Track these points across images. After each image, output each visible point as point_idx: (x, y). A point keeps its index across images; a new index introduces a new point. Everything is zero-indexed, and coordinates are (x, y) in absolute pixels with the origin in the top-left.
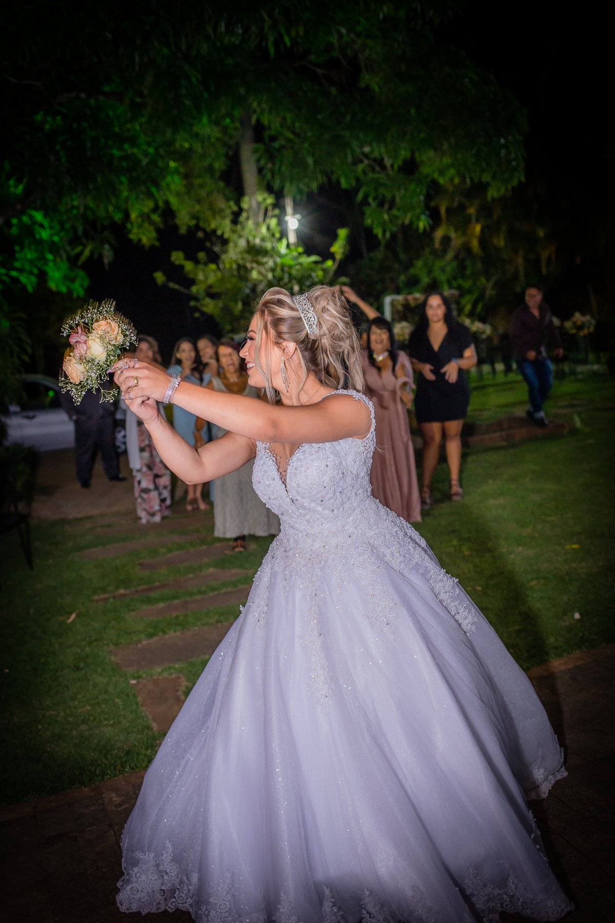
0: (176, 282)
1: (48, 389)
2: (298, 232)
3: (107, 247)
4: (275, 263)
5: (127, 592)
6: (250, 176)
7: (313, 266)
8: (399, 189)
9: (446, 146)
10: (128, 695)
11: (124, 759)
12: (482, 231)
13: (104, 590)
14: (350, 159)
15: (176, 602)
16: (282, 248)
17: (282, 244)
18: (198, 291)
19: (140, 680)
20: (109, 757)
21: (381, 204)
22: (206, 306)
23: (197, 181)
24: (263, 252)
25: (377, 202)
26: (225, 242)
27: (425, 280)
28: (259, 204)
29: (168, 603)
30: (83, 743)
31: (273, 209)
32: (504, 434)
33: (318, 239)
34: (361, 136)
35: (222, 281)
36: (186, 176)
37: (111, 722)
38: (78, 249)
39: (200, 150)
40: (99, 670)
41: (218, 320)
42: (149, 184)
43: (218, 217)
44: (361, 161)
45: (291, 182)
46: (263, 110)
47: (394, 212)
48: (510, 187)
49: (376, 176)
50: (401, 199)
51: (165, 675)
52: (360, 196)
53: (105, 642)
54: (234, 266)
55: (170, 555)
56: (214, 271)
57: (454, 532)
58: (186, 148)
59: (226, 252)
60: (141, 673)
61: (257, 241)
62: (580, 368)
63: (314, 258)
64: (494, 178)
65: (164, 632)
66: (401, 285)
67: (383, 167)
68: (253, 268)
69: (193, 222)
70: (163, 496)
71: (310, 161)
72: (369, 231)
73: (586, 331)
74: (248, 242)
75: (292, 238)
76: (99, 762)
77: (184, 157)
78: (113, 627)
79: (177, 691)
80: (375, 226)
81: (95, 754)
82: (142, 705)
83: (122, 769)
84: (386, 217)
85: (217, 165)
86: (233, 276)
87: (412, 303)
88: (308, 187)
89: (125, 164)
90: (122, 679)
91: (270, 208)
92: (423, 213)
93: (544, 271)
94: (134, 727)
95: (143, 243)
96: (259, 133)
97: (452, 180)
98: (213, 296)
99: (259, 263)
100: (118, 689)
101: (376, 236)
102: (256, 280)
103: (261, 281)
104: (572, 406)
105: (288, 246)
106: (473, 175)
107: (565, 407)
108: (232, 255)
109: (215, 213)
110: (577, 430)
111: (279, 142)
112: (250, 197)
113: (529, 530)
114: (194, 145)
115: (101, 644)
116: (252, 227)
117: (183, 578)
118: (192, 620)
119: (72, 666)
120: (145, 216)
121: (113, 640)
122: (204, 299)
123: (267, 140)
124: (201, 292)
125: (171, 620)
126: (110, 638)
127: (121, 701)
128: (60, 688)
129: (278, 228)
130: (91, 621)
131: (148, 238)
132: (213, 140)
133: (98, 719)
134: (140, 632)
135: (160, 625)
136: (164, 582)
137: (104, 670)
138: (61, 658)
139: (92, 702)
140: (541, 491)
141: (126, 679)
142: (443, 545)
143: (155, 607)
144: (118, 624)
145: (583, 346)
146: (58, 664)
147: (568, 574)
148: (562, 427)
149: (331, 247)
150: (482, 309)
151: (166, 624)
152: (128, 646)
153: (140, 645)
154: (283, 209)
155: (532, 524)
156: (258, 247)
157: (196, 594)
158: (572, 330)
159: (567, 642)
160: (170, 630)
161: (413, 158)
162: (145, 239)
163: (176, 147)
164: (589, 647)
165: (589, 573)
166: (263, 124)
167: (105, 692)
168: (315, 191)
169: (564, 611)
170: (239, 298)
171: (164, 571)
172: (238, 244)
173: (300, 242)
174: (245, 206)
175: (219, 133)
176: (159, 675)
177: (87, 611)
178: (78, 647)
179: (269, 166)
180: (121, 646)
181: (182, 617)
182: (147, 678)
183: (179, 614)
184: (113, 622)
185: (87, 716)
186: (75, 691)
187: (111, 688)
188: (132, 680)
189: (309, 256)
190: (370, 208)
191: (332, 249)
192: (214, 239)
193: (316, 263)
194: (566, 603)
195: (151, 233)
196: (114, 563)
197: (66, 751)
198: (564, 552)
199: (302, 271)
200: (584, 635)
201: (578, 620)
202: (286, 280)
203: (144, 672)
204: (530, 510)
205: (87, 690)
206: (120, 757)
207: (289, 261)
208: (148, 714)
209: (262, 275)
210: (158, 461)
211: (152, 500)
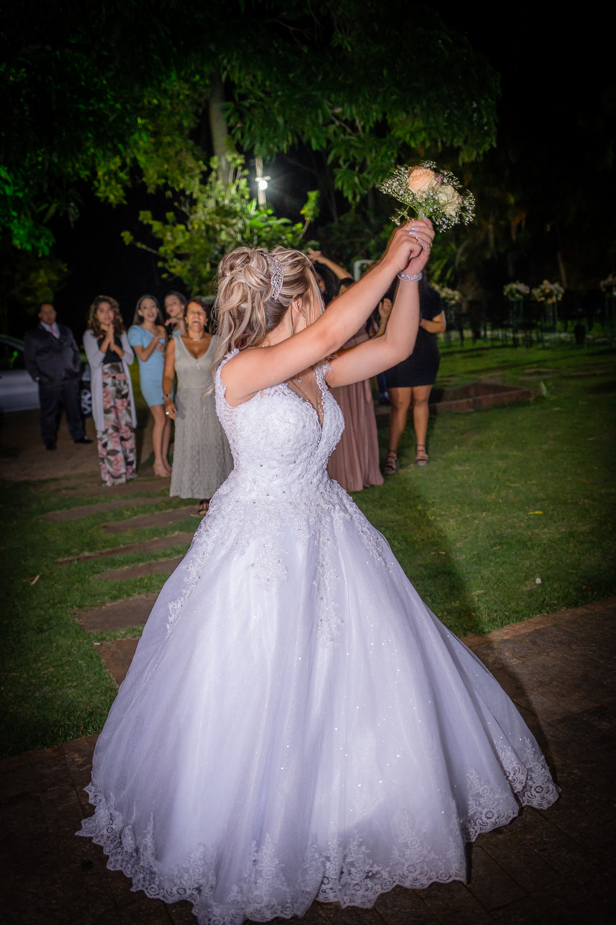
0: (143, 243)
1: (13, 349)
2: (267, 192)
3: (72, 204)
4: (244, 225)
5: (92, 554)
6: (220, 137)
7: (283, 228)
8: (371, 151)
9: (417, 110)
10: (91, 657)
11: (87, 721)
13: (68, 552)
14: (321, 120)
15: (141, 564)
16: (251, 209)
17: (252, 205)
18: (166, 251)
19: (104, 642)
20: (72, 718)
21: (352, 167)
22: (174, 267)
23: (168, 139)
24: (232, 213)
25: (347, 164)
26: (194, 202)
28: (228, 164)
29: (132, 565)
30: (46, 704)
31: (242, 170)
32: (471, 400)
33: (288, 200)
34: (333, 97)
35: (190, 242)
36: (155, 134)
37: (75, 684)
38: (43, 207)
39: (169, 107)
40: (63, 632)
41: (186, 282)
42: (116, 141)
43: (187, 177)
44: (333, 122)
45: (261, 144)
46: (233, 67)
47: (365, 174)
48: (481, 153)
49: (348, 137)
50: (372, 162)
51: (129, 637)
52: (331, 158)
53: (69, 604)
54: (203, 227)
55: (135, 518)
56: (183, 232)
57: (418, 497)
58: (154, 104)
59: (196, 212)
60: (104, 635)
61: (227, 202)
62: (547, 337)
63: (283, 220)
64: (465, 142)
65: (129, 595)
66: (371, 249)
67: (354, 129)
68: (222, 230)
69: (162, 181)
70: (130, 460)
71: (280, 120)
72: (339, 193)
73: (554, 299)
74: (217, 202)
75: (262, 200)
76: (62, 723)
78: (77, 589)
80: (345, 187)
81: (58, 715)
82: (106, 667)
83: (85, 730)
84: (356, 180)
85: (186, 123)
86: (202, 237)
88: (278, 148)
89: (91, 119)
90: (85, 641)
91: (240, 168)
93: (514, 237)
94: (98, 689)
95: (110, 201)
96: (229, 91)
97: (423, 143)
98: (180, 257)
99: (227, 224)
100: (82, 651)
101: (347, 198)
102: (225, 241)
103: (229, 242)
104: (538, 373)
105: (257, 208)
106: (444, 139)
108: (201, 215)
109: (183, 172)
110: (543, 397)
111: (249, 101)
112: (219, 157)
113: (493, 496)
114: (163, 101)
115: (64, 606)
116: (222, 187)
117: (147, 541)
118: (157, 583)
119: (35, 627)
120: (112, 174)
121: (77, 602)
122: (172, 260)
123: (237, 98)
124: (169, 252)
125: (136, 583)
126: (74, 600)
127: (85, 663)
128: (23, 650)
129: (248, 189)
130: (55, 583)
131: (115, 196)
132: (182, 97)
133: (61, 681)
134: (105, 594)
135: (125, 587)
136: (129, 545)
137: (68, 632)
138: (24, 620)
139: (55, 664)
140: (504, 457)
141: (90, 641)
142: (408, 509)
143: (119, 569)
144: (82, 586)
145: (551, 314)
146: (21, 626)
147: (530, 540)
148: (528, 394)
149: (301, 210)
150: (451, 275)
151: (130, 586)
152: (92, 608)
153: (104, 608)
154: (253, 170)
155: (496, 490)
156: (227, 208)
157: (161, 557)
158: (540, 297)
159: (528, 607)
160: (135, 592)
161: (384, 121)
162: (112, 197)
163: (144, 103)
164: (550, 612)
165: (551, 539)
166: (234, 82)
167: (69, 654)
168: (285, 151)
169: (526, 576)
170: (208, 259)
171: (129, 534)
172: (206, 204)
173: (270, 205)
174: (214, 166)
175: (188, 90)
176: (123, 637)
177: (51, 574)
178: (41, 609)
179: (239, 125)
180: (84, 608)
181: (146, 580)
182: (111, 640)
183: (143, 577)
184: (77, 584)
185: (50, 678)
186: (38, 653)
187: (75, 650)
188: (96, 642)
189: (279, 218)
190: (341, 170)
191: (303, 212)
192: (182, 198)
193: (285, 225)
194: (528, 568)
195: (118, 191)
196: (79, 525)
197: (28, 712)
198: (527, 518)
199: (271, 233)
200: (545, 599)
201: (539, 585)
202: (255, 242)
203: (108, 635)
204: (495, 476)
205: (51, 652)
206: (83, 718)
207: (258, 223)
208: (111, 676)
209: (231, 236)
210: (123, 423)
211: (118, 462)
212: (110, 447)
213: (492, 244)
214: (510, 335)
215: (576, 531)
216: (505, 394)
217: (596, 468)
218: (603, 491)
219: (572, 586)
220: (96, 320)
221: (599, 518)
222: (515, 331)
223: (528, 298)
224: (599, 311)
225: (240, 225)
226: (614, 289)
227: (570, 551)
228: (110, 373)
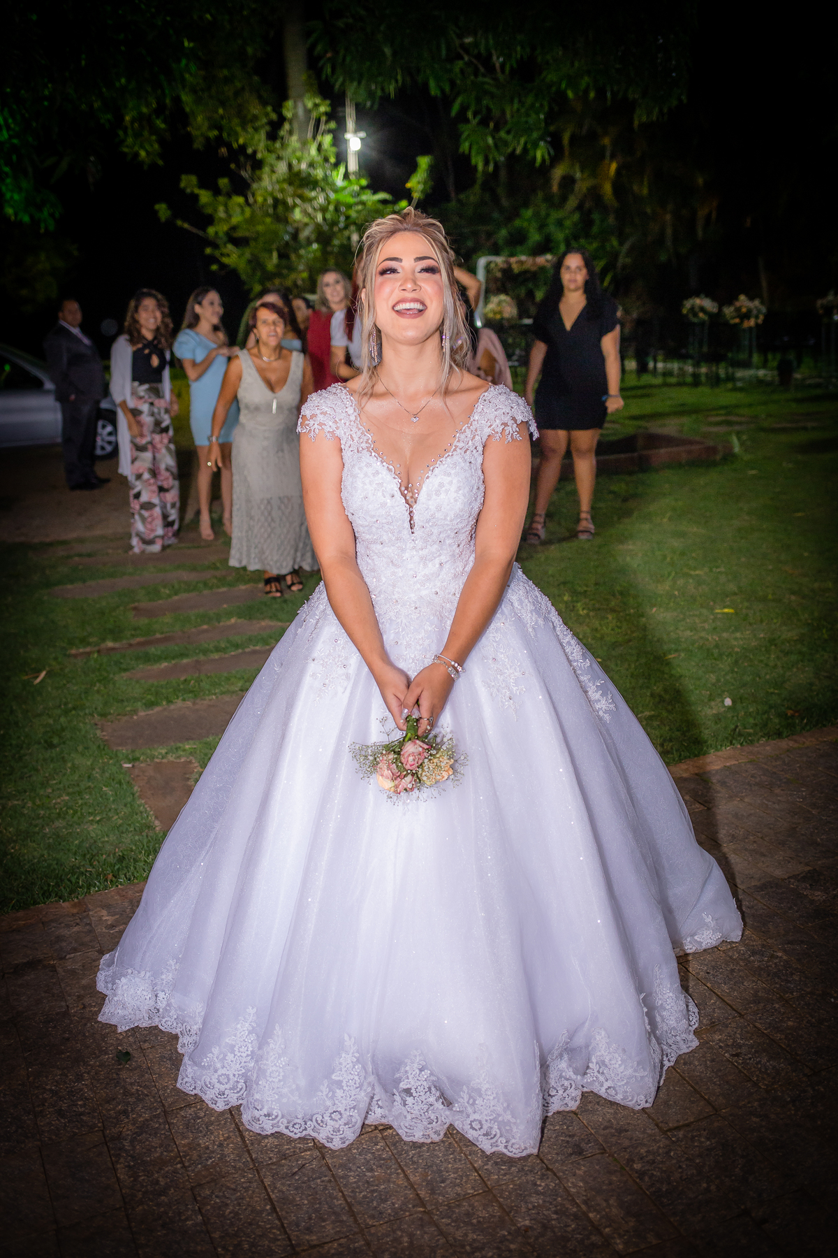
0: (184, 220)
2: (360, 154)
3: (92, 158)
4: (327, 199)
5: (117, 645)
6: (297, 75)
7: (380, 207)
8: (512, 102)
9: (580, 44)
10: (120, 783)
11: (117, 867)
12: (618, 171)
13: (84, 641)
14: (444, 53)
15: (185, 661)
16: (338, 178)
17: (338, 171)
18: (216, 233)
19: (137, 764)
20: (96, 863)
21: (484, 123)
22: (228, 255)
23: (224, 73)
24: (311, 183)
25: (478, 118)
26: (258, 165)
27: (535, 237)
28: (308, 112)
29: (173, 662)
30: (60, 844)
31: (327, 122)
32: (636, 455)
33: (390, 169)
34: (461, 20)
35: (251, 221)
36: (207, 64)
37: (98, 818)
38: (51, 161)
39: (228, 26)
40: (80, 748)
41: (243, 277)
42: (156, 70)
43: (249, 129)
44: (460, 57)
45: (358, 83)
47: (502, 134)
48: (665, 110)
49: (480, 79)
50: (512, 116)
51: (171, 758)
53: (87, 711)
54: (270, 201)
55: (176, 598)
56: (241, 206)
57: (564, 583)
58: (207, 20)
59: (260, 179)
60: (137, 754)
61: (304, 166)
62: (740, 373)
63: (382, 195)
64: (644, 94)
65: (170, 702)
66: (500, 242)
67: (490, 69)
68: (295, 205)
69: (214, 133)
70: (169, 518)
71: (388, 51)
72: (465, 160)
73: (753, 322)
74: (290, 166)
75: (353, 165)
76: (82, 870)
77: (204, 34)
78: (98, 692)
79: (188, 779)
80: (474, 151)
81: (76, 859)
82: (140, 797)
83: (114, 879)
84: (490, 141)
85: (250, 51)
86: (268, 215)
87: (516, 268)
88: (383, 89)
90: (111, 762)
91: (324, 119)
92: (541, 138)
93: (700, 233)
94: (129, 825)
95: (140, 159)
97: (586, 92)
98: (239, 242)
99: (301, 197)
100: (107, 775)
101: (476, 166)
102: (299, 222)
103: (306, 225)
104: (729, 423)
105: (346, 176)
106: (615, 88)
107: (719, 423)
108: (268, 183)
109: (246, 121)
110: (734, 455)
111: (345, 20)
112: (295, 102)
113: (667, 586)
114: (219, 17)
115: (82, 714)
116: (298, 145)
117: (193, 630)
118: (207, 687)
119: (42, 741)
120: (145, 120)
121: (99, 709)
122: (225, 247)
123: (328, 16)
124: (221, 234)
125: (179, 685)
126: (94, 706)
127: (111, 791)
128: (25, 770)
129: (334, 149)
130: (68, 682)
131: (148, 153)
132: (245, 12)
133: (79, 813)
134: (136, 700)
135: (164, 691)
136: (167, 634)
137: (87, 748)
138: (27, 730)
139: (71, 790)
140: (683, 535)
141: (118, 761)
143: (156, 667)
144: (105, 688)
145: (747, 343)
146: (22, 738)
147: (717, 646)
148: (713, 450)
149: (406, 182)
150: (610, 283)
151: (171, 690)
152: (119, 717)
153: (135, 717)
154: (341, 121)
155: (671, 578)
156: (304, 175)
157: (212, 652)
158: (734, 318)
159: (715, 736)
160: (178, 698)
161: (532, 59)
162: (143, 154)
163: (192, 19)
164: (744, 743)
165: (746, 646)
167: (89, 777)
168: (392, 95)
169: (711, 695)
170: (274, 246)
171: (168, 619)
172: (275, 169)
173: (364, 171)
174: (288, 114)
176: (163, 758)
177: (61, 669)
178: (50, 717)
179: (329, 55)
180: (109, 717)
181: (192, 682)
182: (146, 761)
183: (189, 678)
184: (98, 685)
185: (65, 809)
186: (47, 775)
187: (97, 773)
188: (125, 763)
189: (375, 192)
190: (469, 126)
191: (409, 185)
192: (242, 159)
193: (384, 202)
194: (714, 685)
195: (152, 146)
196: (98, 606)
197: (36, 854)
198: (712, 617)
199: (364, 213)
200: (737, 727)
201: (729, 708)
202: (342, 225)
203: (143, 754)
204: (668, 559)
205: (64, 775)
206: (111, 864)
207: (346, 198)
208: (148, 809)
209: (309, 215)
210: (163, 466)
211: (153, 520)
212: (144, 498)
213: (669, 243)
214: (690, 369)
215: (779, 637)
216: (681, 449)
217: (806, 554)
218: (816, 585)
219: (773, 710)
220: (136, 321)
221: (810, 621)
222: (697, 365)
223: (716, 318)
224: (812, 342)
225: (321, 200)
226: (835, 311)
227: (771, 664)
228: (146, 397)
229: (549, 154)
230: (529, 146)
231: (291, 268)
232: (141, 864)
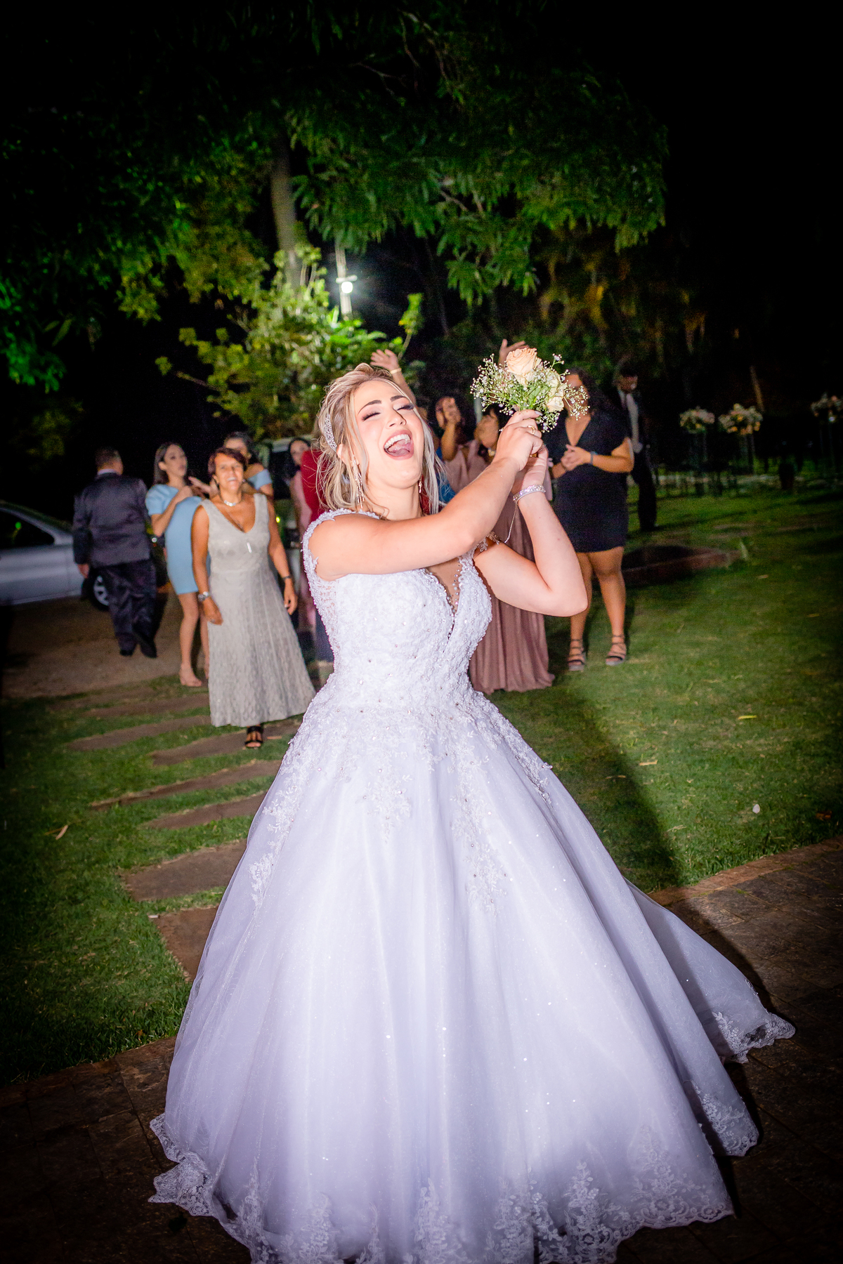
0: (186, 372)
2: (352, 297)
3: (92, 319)
4: (323, 341)
5: (138, 794)
6: (286, 224)
8: (495, 236)
9: (557, 179)
10: (147, 936)
11: (146, 1023)
12: (605, 294)
13: (105, 793)
14: (426, 195)
15: (207, 806)
16: (332, 320)
17: (332, 314)
18: (217, 381)
19: (163, 914)
20: (125, 1019)
21: (470, 258)
22: (230, 402)
23: (217, 229)
24: (305, 327)
25: (464, 255)
26: (253, 314)
28: (299, 260)
29: (195, 808)
30: (88, 1002)
31: (318, 268)
32: (645, 569)
33: (382, 308)
34: (442, 164)
35: (251, 366)
36: (198, 223)
37: (126, 973)
38: (52, 325)
39: (217, 187)
40: (105, 902)
41: (246, 421)
42: (150, 232)
43: (243, 281)
44: (443, 199)
45: (346, 231)
46: (305, 129)
47: (488, 268)
48: (645, 233)
49: (463, 218)
50: (497, 250)
51: (197, 906)
53: (111, 864)
54: (267, 347)
55: (195, 743)
56: (239, 354)
58: (197, 182)
59: (256, 327)
60: (163, 904)
61: (298, 312)
62: (742, 480)
63: (376, 334)
64: (623, 220)
65: (193, 848)
67: (472, 208)
68: (293, 350)
69: (210, 287)
71: (371, 198)
72: (454, 295)
73: (749, 429)
74: (285, 313)
75: (346, 307)
76: (112, 1027)
77: (195, 195)
78: (120, 843)
80: (462, 286)
81: (105, 1017)
82: (168, 948)
83: (144, 1035)
84: (477, 275)
85: (240, 207)
86: (268, 361)
88: (369, 235)
89: (115, 204)
90: (137, 914)
91: (315, 265)
92: (527, 269)
93: (690, 346)
94: (158, 978)
95: (139, 316)
96: (298, 161)
97: (566, 222)
98: (237, 388)
99: (299, 342)
100: (133, 927)
101: (465, 301)
102: (296, 365)
103: (304, 367)
104: (734, 530)
105: (340, 318)
106: (595, 217)
107: (726, 531)
108: (264, 331)
109: (238, 271)
110: (742, 562)
111: (328, 173)
112: (286, 252)
113: (686, 696)
114: (208, 179)
116: (291, 292)
117: (214, 774)
118: (231, 831)
119: (67, 898)
120: (142, 280)
121: (122, 860)
122: (226, 392)
123: (312, 171)
124: (222, 382)
125: (202, 831)
126: (117, 858)
127: (138, 944)
128: (50, 928)
130: (90, 836)
131: (146, 310)
132: (234, 172)
133: (106, 969)
134: (159, 849)
135: (187, 838)
136: (188, 781)
137: (112, 902)
138: (50, 887)
139: (97, 946)
140: (697, 644)
141: (143, 913)
142: (571, 719)
143: (178, 814)
144: (128, 839)
145: (746, 450)
146: (46, 896)
147: (742, 754)
148: (722, 558)
149: (400, 319)
151: (194, 836)
152: (143, 868)
153: (159, 867)
154: (332, 267)
155: (689, 689)
156: (299, 320)
157: (233, 795)
158: (730, 427)
159: (746, 846)
160: (201, 845)
161: (512, 195)
162: (141, 312)
163: (182, 182)
164: (777, 849)
165: (771, 752)
166: (306, 148)
167: (115, 931)
168: (379, 240)
169: (740, 803)
170: (275, 390)
171: (188, 764)
172: (271, 316)
173: (357, 313)
174: (280, 264)
175: (243, 162)
176: (189, 906)
177: (83, 822)
178: (73, 872)
179: (316, 206)
180: (133, 868)
181: (215, 826)
182: (172, 911)
183: (212, 823)
184: (120, 836)
185: (92, 965)
186: (72, 932)
187: (123, 926)
188: (151, 914)
189: (369, 332)
190: (456, 263)
191: (401, 323)
192: (238, 309)
193: (379, 340)
194: (741, 794)
195: (149, 303)
196: (117, 756)
197: (64, 1014)
198: (734, 725)
199: (360, 352)
200: (768, 835)
201: (759, 816)
202: (339, 366)
203: (168, 904)
204: (686, 670)
205: (90, 930)
206: (141, 1020)
207: (341, 338)
208: (177, 960)
209: (305, 358)
213: (661, 360)
214: (692, 480)
215: (804, 740)
216: (690, 559)
217: (823, 655)
218: (836, 685)
219: (804, 814)
221: (833, 722)
222: (698, 475)
223: (714, 428)
224: (810, 445)
225: (317, 343)
226: (831, 413)
227: (798, 768)
229: (535, 283)
230: (515, 277)
231: (292, 410)
232: (172, 1018)
